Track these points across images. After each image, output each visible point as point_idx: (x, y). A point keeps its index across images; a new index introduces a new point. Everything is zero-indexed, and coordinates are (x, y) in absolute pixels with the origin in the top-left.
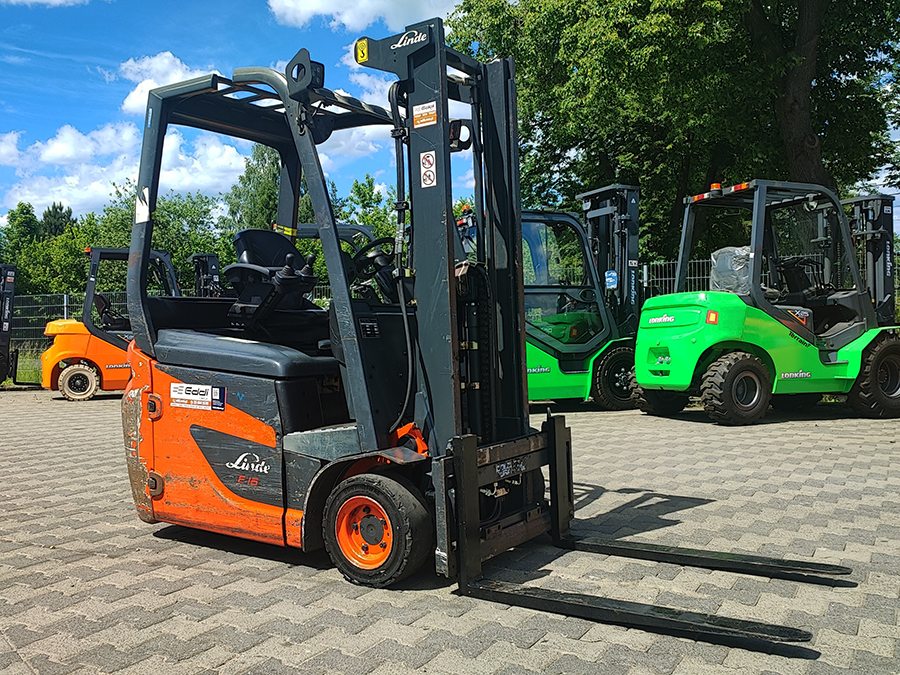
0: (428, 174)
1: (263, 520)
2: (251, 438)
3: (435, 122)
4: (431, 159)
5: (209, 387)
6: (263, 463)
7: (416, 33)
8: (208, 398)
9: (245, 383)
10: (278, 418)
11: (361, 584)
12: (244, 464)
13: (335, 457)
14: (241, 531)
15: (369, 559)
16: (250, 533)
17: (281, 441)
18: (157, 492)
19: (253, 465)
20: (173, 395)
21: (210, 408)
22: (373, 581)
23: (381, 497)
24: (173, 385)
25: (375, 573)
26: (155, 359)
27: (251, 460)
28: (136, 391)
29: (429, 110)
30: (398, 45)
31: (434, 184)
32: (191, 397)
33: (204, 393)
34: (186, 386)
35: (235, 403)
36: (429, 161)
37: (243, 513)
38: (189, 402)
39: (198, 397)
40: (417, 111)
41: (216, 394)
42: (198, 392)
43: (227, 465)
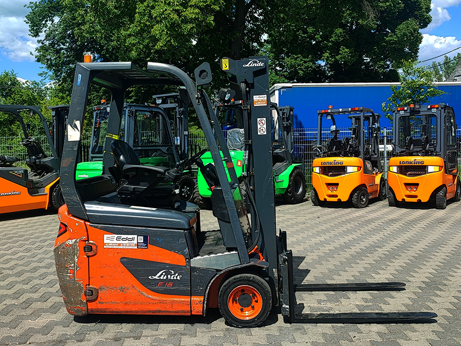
0: (262, 128)
1: (179, 303)
2: (168, 262)
3: (266, 105)
4: (263, 122)
5: (136, 236)
6: (177, 275)
7: (258, 62)
8: (135, 242)
10: (187, 250)
11: (243, 327)
12: (163, 276)
13: (224, 267)
14: (159, 311)
15: (248, 315)
16: (167, 312)
17: (189, 262)
18: (93, 297)
19: (169, 276)
20: (106, 241)
21: (136, 247)
22: (250, 325)
23: (255, 285)
24: (106, 236)
25: (253, 320)
26: (89, 221)
27: (167, 273)
28: (74, 240)
29: (263, 98)
30: (248, 65)
31: (265, 133)
32: (121, 242)
33: (133, 239)
34: (116, 236)
35: (155, 243)
36: (262, 123)
37: (161, 302)
38: (119, 245)
39: (127, 242)
40: (256, 98)
41: (141, 239)
42: (127, 239)
43: (150, 277)
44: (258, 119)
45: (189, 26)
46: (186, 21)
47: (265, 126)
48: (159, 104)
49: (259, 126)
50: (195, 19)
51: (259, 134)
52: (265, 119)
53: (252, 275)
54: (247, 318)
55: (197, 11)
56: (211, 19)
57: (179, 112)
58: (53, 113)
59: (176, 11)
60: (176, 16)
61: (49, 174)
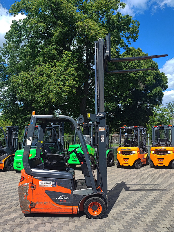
1: (68, 209)
2: (64, 192)
5: (52, 182)
6: (67, 197)
7: (101, 114)
8: (51, 184)
9: (62, 180)
10: (72, 187)
11: (94, 219)
13: (87, 194)
14: (60, 212)
15: (96, 214)
16: (63, 212)
17: (73, 192)
18: (34, 206)
19: (64, 198)
20: (39, 184)
21: (51, 186)
22: (97, 218)
23: (99, 202)
24: (40, 182)
25: (98, 216)
26: (33, 176)
27: (63, 197)
28: (27, 184)
29: (103, 128)
30: (97, 116)
31: (104, 141)
32: (46, 184)
33: (50, 183)
34: (44, 182)
35: (59, 185)
37: (60, 208)
38: (45, 185)
39: (48, 184)
40: (100, 128)
41: (54, 183)
42: (48, 183)
43: (56, 198)
44: (101, 136)
45: (66, 94)
46: (64, 92)
47: (104, 138)
48: (52, 125)
49: (101, 139)
50: (68, 91)
51: (101, 141)
52: (104, 136)
53: (98, 198)
54: (96, 215)
55: (69, 87)
56: (74, 91)
57: (60, 128)
58: (7, 129)
59: (60, 87)
60: (60, 90)
61: (5, 154)
